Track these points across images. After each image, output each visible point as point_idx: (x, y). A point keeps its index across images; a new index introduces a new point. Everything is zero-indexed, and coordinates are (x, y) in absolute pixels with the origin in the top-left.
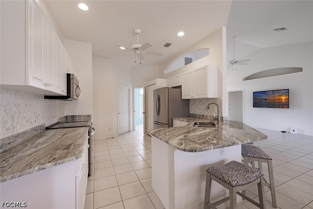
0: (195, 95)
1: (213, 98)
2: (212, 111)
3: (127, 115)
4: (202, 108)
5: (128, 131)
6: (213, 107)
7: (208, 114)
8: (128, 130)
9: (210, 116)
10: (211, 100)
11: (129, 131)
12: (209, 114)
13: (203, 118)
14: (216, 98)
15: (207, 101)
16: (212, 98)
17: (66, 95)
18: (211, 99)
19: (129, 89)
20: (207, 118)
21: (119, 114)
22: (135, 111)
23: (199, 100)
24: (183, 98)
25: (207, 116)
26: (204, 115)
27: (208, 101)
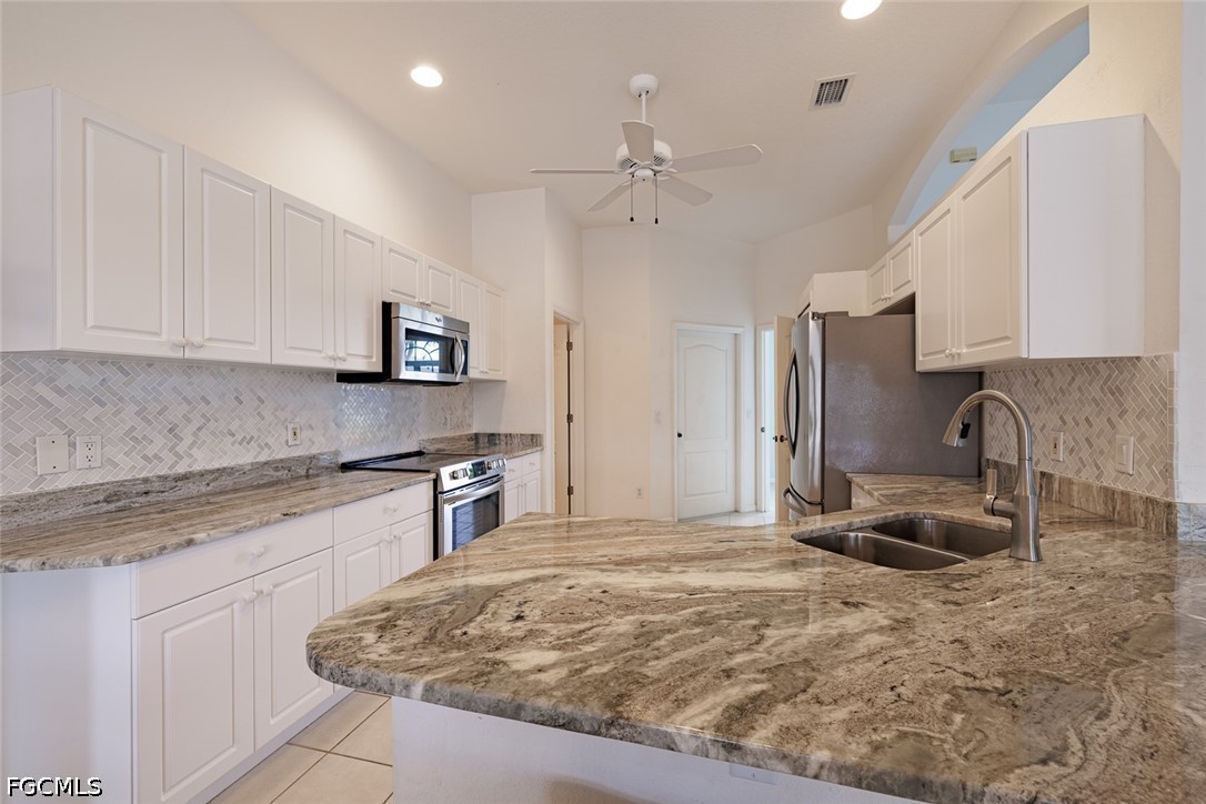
0: (969, 346)
1: (1114, 360)
2: (1102, 452)
3: (728, 445)
4: (1044, 427)
5: (733, 509)
6: (1113, 427)
7: (1079, 471)
8: (730, 507)
9: (1087, 487)
10: (1098, 373)
11: (736, 511)
12: (1087, 476)
13: (1047, 493)
14: (1130, 359)
15: (1075, 385)
16: (1105, 360)
17: (381, 370)
18: (1102, 367)
19: (736, 335)
20: (1070, 496)
21: (680, 435)
22: (763, 430)
23: (1031, 377)
24: (925, 363)
25: (1070, 482)
26: (1051, 476)
27: (1079, 381)
